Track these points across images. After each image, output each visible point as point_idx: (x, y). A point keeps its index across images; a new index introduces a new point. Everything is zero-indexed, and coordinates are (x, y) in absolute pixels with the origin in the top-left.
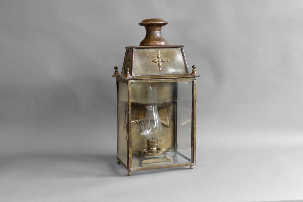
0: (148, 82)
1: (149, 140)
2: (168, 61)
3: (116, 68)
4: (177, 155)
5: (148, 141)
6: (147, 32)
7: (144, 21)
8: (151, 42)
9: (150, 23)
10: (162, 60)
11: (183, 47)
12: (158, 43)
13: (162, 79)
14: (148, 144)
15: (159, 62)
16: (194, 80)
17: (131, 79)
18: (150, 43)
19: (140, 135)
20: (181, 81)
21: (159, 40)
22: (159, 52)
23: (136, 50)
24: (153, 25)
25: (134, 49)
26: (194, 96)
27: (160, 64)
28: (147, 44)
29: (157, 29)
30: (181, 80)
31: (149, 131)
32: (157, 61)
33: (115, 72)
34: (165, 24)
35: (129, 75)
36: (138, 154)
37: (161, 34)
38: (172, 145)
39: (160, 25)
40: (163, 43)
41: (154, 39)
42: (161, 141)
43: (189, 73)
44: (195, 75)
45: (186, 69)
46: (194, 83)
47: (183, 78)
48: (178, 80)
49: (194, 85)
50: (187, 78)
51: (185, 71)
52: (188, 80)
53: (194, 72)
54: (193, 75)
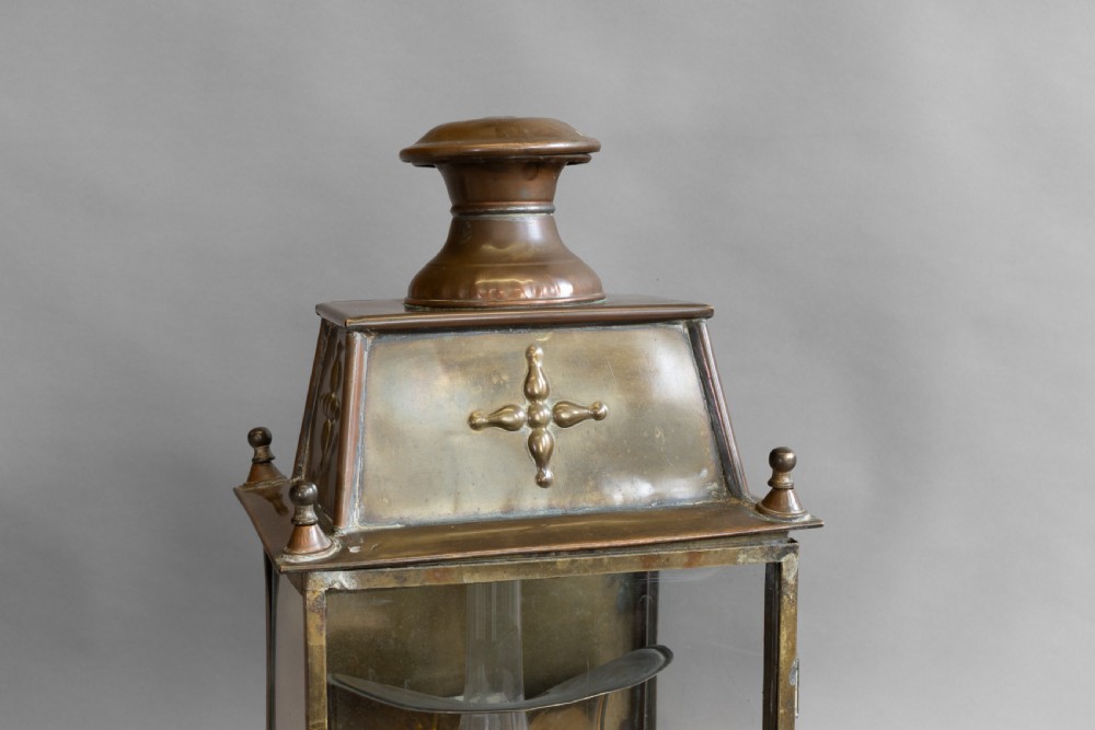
0: (453, 580)
2: (597, 417)
3: (260, 439)
6: (454, 209)
7: (438, 134)
8: (479, 282)
9: (479, 147)
10: (555, 410)
11: (708, 314)
12: (528, 292)
13: (558, 553)
15: (533, 424)
16: (785, 551)
17: (332, 564)
18: (472, 291)
20: (689, 565)
21: (541, 265)
22: (539, 351)
23: (369, 341)
24: (496, 164)
25: (358, 337)
26: (783, 666)
27: (545, 442)
28: (455, 296)
29: (525, 193)
30: (693, 560)
32: (521, 415)
33: (256, 462)
34: (579, 156)
35: (314, 533)
37: (551, 227)
39: (549, 164)
40: (565, 290)
41: (507, 259)
43: (745, 497)
44: (790, 519)
45: (724, 473)
46: (784, 574)
47: (708, 542)
48: (668, 560)
49: (784, 589)
50: (735, 541)
51: (715, 485)
52: (738, 553)
53: (784, 493)
54: (774, 520)
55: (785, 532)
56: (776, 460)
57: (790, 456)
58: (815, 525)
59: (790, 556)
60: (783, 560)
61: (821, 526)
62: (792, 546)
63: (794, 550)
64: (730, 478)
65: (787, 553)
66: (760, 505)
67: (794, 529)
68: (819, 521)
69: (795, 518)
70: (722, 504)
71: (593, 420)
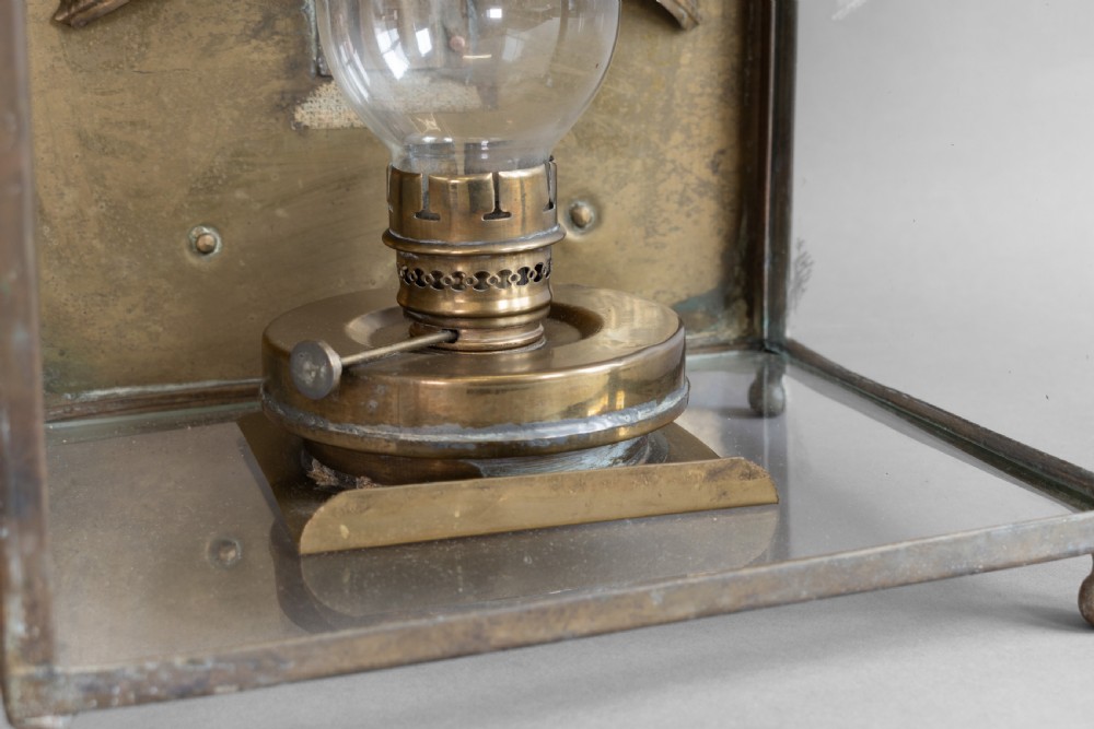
1: (423, 168)
4: (793, 390)
5: (402, 185)
14: (400, 236)
19: (303, 130)
31: (405, 40)
36: (251, 394)
38: (727, 259)
42: (586, 212)
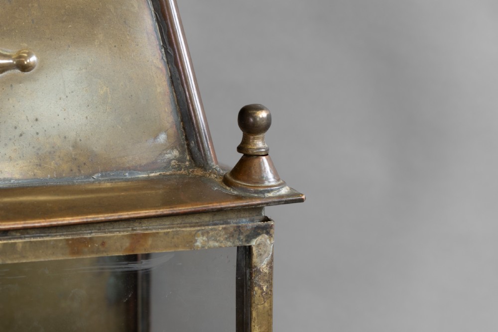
16: (256, 233)
30: (137, 244)
43: (211, 168)
44: (263, 192)
45: (187, 139)
46: (255, 260)
47: (159, 222)
48: (103, 244)
49: (256, 279)
50: (194, 220)
51: (176, 153)
52: (194, 235)
53: (256, 161)
54: (243, 194)
55: (258, 209)
56: (246, 118)
57: (263, 115)
58: (295, 199)
59: (262, 238)
60: (253, 243)
61: (301, 200)
62: (265, 227)
63: (267, 230)
64: (193, 144)
65: (258, 235)
66: (228, 176)
67: (267, 204)
68: (299, 194)
69: (269, 192)
70: (181, 176)
71: (18, 71)
